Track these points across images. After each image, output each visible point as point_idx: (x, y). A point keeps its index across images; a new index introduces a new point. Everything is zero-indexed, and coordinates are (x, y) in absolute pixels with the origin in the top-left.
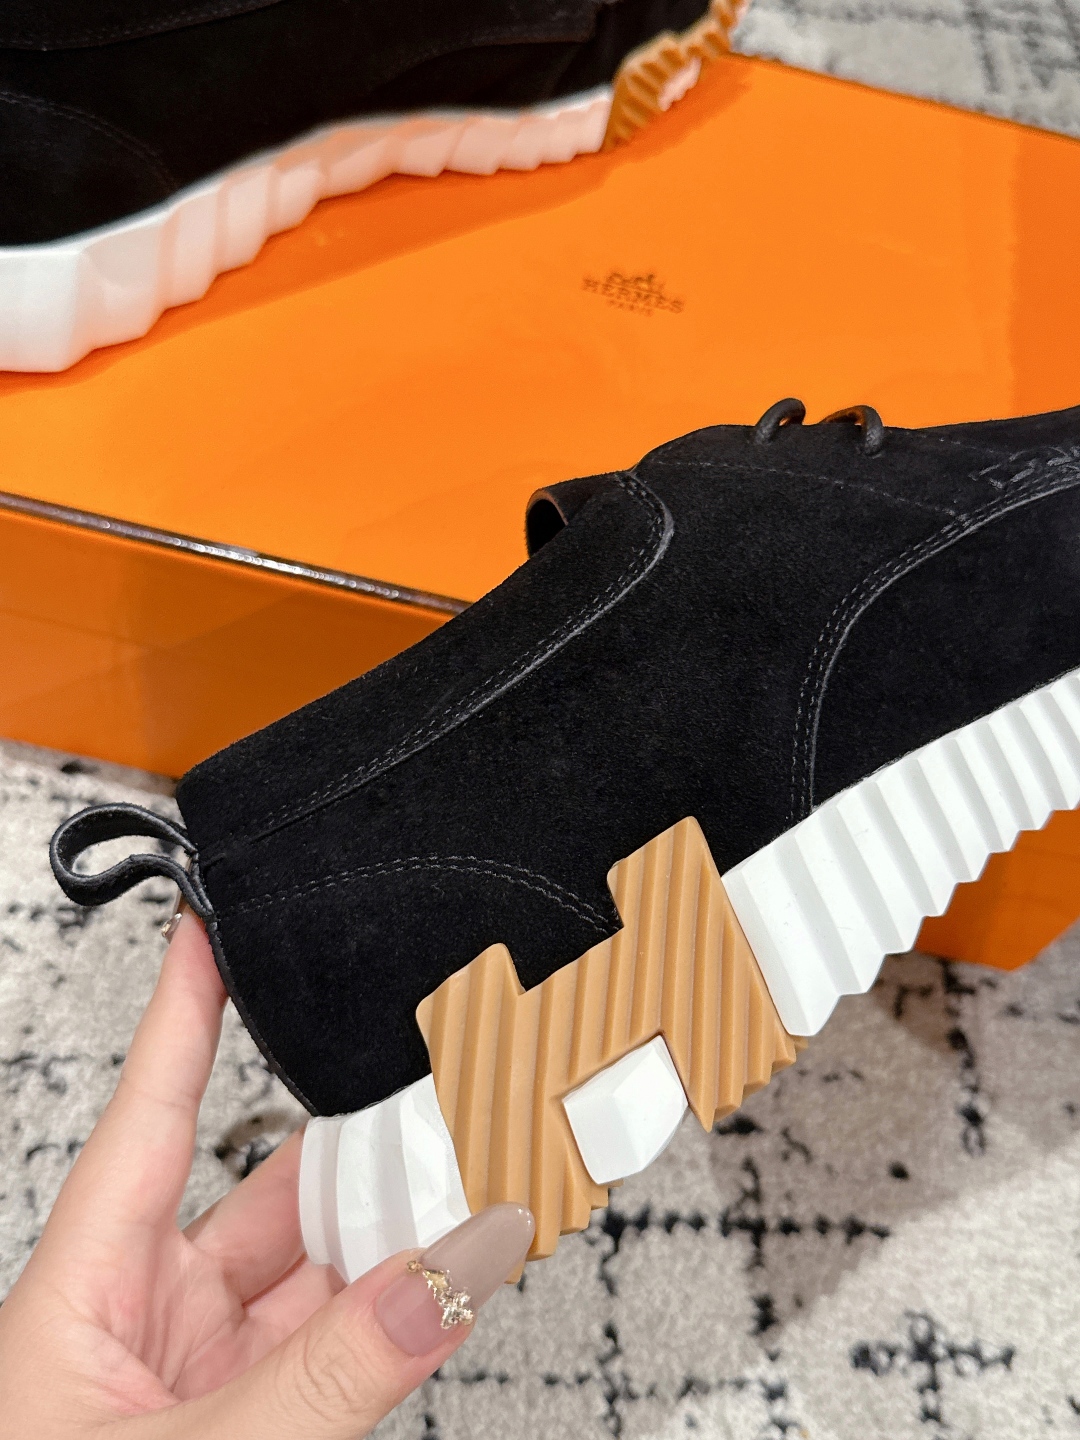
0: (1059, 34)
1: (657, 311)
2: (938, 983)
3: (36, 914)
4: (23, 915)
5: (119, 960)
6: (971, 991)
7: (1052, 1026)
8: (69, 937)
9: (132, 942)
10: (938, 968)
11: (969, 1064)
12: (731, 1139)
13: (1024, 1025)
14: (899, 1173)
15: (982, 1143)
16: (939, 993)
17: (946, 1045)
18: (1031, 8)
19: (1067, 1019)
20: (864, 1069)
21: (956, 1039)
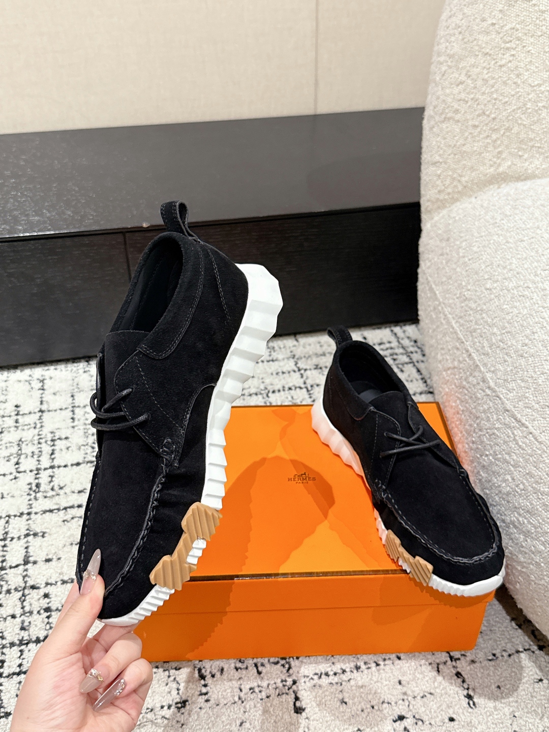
0: (402, 354)
1: (309, 482)
2: (449, 659)
3: (169, 707)
4: (166, 708)
5: (198, 715)
6: (459, 659)
7: (486, 663)
8: (181, 711)
9: (201, 708)
10: (448, 655)
11: (464, 681)
12: (399, 722)
13: (477, 665)
14: (452, 720)
15: (474, 704)
16: (449, 662)
17: (456, 677)
18: (391, 348)
19: (490, 660)
20: (432, 691)
21: (458, 674)
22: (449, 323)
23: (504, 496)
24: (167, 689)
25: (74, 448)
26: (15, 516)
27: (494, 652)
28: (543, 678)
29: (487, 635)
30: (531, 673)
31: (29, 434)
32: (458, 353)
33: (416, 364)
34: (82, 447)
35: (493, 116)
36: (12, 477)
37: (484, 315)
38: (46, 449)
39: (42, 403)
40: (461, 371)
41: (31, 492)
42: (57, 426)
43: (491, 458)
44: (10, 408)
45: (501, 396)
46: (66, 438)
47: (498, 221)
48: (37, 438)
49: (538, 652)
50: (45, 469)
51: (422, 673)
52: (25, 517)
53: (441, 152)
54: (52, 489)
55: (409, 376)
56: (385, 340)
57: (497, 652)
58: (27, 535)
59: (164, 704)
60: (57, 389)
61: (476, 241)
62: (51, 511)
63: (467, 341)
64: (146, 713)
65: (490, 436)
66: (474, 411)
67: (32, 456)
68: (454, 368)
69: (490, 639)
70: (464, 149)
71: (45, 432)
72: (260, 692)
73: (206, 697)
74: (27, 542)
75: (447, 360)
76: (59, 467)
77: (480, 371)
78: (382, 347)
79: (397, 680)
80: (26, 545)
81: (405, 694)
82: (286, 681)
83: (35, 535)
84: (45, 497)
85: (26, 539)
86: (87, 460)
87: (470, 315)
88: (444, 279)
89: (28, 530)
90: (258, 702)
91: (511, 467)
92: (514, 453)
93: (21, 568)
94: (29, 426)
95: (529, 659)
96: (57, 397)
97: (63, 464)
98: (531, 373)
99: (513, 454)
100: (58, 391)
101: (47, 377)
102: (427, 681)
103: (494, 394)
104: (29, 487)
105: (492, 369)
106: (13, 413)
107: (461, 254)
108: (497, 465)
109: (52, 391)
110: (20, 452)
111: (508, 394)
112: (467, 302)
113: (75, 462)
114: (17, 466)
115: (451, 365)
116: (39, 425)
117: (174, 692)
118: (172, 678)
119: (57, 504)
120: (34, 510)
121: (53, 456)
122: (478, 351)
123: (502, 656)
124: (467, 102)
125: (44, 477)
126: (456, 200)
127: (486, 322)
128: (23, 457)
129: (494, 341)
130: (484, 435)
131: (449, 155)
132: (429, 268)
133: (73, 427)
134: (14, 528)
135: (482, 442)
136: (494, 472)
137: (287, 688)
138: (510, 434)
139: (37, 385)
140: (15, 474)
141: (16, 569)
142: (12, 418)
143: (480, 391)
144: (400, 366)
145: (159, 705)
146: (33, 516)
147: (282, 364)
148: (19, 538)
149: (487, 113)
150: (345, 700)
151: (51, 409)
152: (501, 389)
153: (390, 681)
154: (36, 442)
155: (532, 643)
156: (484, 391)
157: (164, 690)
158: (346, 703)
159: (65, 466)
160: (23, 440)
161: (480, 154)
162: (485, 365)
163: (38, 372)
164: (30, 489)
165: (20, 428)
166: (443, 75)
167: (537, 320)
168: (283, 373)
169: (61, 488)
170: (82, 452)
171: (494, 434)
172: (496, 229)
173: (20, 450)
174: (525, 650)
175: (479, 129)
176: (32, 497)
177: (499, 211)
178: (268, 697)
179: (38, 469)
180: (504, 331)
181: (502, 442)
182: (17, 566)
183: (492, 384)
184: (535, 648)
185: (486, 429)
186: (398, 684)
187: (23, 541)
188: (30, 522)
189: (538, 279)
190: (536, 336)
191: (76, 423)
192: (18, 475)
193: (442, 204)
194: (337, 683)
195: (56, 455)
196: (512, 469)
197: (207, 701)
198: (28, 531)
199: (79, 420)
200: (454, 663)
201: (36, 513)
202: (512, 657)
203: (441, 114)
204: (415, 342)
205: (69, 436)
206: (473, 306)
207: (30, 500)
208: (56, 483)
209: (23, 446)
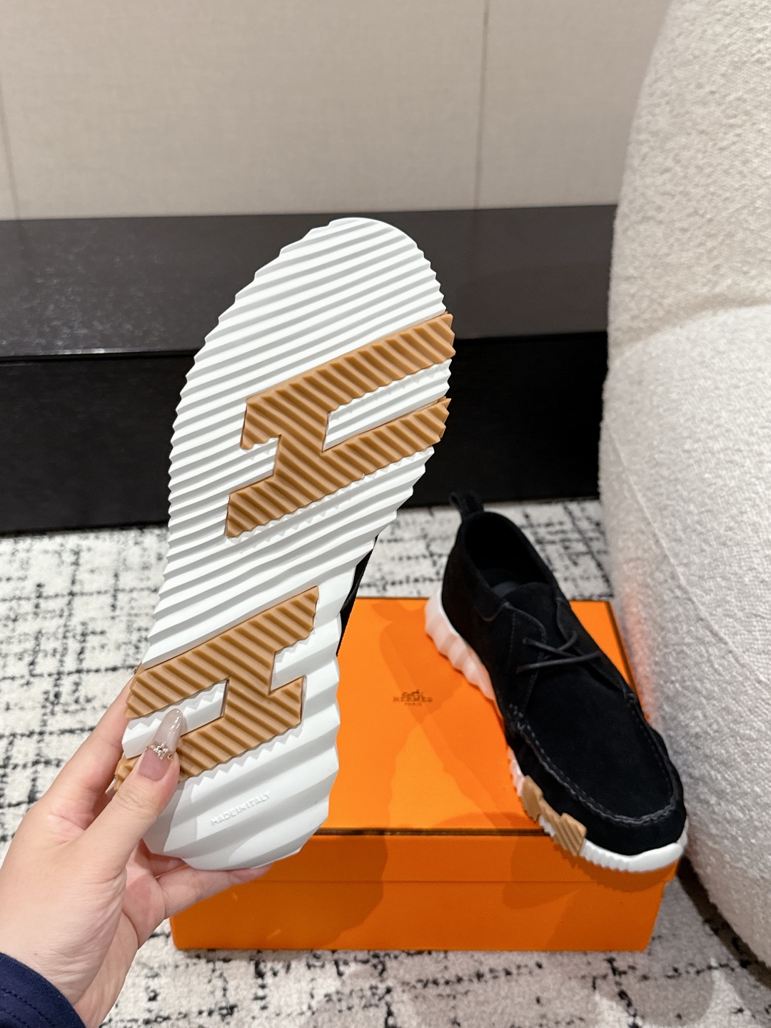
0: (578, 541)
2: (610, 972)
3: (210, 1013)
4: (205, 1014)
6: (625, 973)
7: (663, 981)
8: (226, 1021)
9: (254, 1018)
10: (608, 965)
11: (629, 1005)
13: (650, 983)
16: (611, 976)
17: (618, 998)
18: (563, 532)
19: (669, 977)
20: (584, 1016)
21: (622, 995)
22: (634, 496)
23: (693, 740)
24: (209, 988)
25: (111, 646)
26: (22, 735)
27: (676, 966)
28: (744, 1007)
29: (667, 940)
30: (727, 999)
31: (52, 625)
32: (643, 538)
33: (596, 554)
34: (123, 647)
35: (708, 216)
36: (23, 681)
37: (679, 487)
38: (74, 646)
39: (73, 582)
40: (645, 563)
41: (48, 704)
42: (92, 614)
43: (677, 685)
44: (29, 587)
45: (695, 599)
46: (102, 633)
47: (706, 359)
48: (61, 630)
49: (739, 970)
50: (70, 673)
51: (571, 989)
52: (36, 737)
53: (637, 263)
54: (77, 701)
55: (585, 571)
56: (555, 520)
57: (681, 966)
58: (36, 763)
59: (204, 1008)
60: (96, 564)
61: (676, 386)
62: (72, 731)
63: (655, 522)
64: (178, 1019)
65: (678, 654)
66: (659, 619)
67: (54, 655)
68: (638, 559)
69: (673, 947)
70: (668, 260)
71: (75, 622)
72: (340, 1000)
73: (262, 1003)
74: (36, 772)
75: (629, 548)
76: (88, 671)
77: (669, 564)
78: (551, 529)
79: (534, 997)
80: (32, 776)
81: (544, 1016)
82: (376, 988)
83: (47, 763)
84: (66, 712)
85: (34, 768)
86: (128, 663)
87: (660, 486)
88: (632, 436)
89: (38, 755)
90: (335, 1015)
91: (702, 699)
92: (708, 679)
93: (24, 807)
94: (53, 614)
95: (726, 979)
96: (95, 576)
97: (94, 668)
98: (736, 568)
99: (705, 681)
100: (98, 568)
101: (84, 548)
102: (577, 1001)
103: (685, 596)
104: (45, 696)
105: (685, 561)
106: (33, 595)
107: (655, 403)
108: (684, 695)
109: (89, 567)
110: (37, 648)
111: (703, 597)
112: (657, 469)
113: (111, 665)
114: (32, 667)
115: (633, 556)
116: (66, 613)
117: (219, 993)
118: (218, 973)
119: (81, 722)
120: (48, 729)
121: (82, 656)
122: (668, 535)
123: (688, 972)
124: (673, 196)
125: (67, 684)
126: (653, 330)
127: (681, 496)
128: (41, 655)
129: (689, 522)
130: (670, 653)
131: (648, 268)
132: (614, 420)
133: (113, 618)
134: (19, 752)
135: (667, 663)
136: (680, 706)
137: (377, 997)
138: (704, 652)
139: (69, 558)
140: (27, 677)
141: (17, 807)
142: (31, 602)
143: (668, 592)
144: (574, 557)
145: (195, 1010)
146: (46, 737)
147: (408, 545)
148: (25, 766)
149: (701, 212)
150: (459, 1021)
151: (85, 591)
152: (694, 589)
153: (524, 998)
154: (60, 636)
155: (731, 957)
156: (672, 591)
157: (206, 989)
158: (459, 1025)
159: (97, 671)
160: (44, 631)
161: (690, 267)
162: (676, 555)
163: (73, 540)
164: (47, 699)
165: (41, 616)
166: (643, 159)
167: (747, 495)
168: (409, 558)
169: (88, 701)
170: (122, 652)
171: (682, 652)
172: (703, 370)
173: (38, 645)
174: (721, 966)
175: (688, 235)
176: (48, 710)
177: (710, 345)
178: (349, 1009)
179: (59, 673)
180: (703, 509)
181: (692, 663)
182: (18, 804)
183: (683, 582)
184: (735, 964)
185: (674, 645)
186: (535, 1002)
187: (29, 771)
188: (42, 745)
189: (753, 439)
190: (745, 518)
191: (118, 612)
192: (32, 679)
193: (636, 335)
194: (449, 996)
195: (87, 655)
196: (704, 701)
197: (264, 1008)
198: (38, 758)
199: (122, 609)
200: (617, 978)
201: (51, 733)
202: (702, 975)
203: (639, 212)
204: (598, 524)
205: (107, 630)
206: (665, 473)
207: (44, 714)
208: (82, 693)
209: (43, 640)
